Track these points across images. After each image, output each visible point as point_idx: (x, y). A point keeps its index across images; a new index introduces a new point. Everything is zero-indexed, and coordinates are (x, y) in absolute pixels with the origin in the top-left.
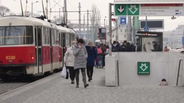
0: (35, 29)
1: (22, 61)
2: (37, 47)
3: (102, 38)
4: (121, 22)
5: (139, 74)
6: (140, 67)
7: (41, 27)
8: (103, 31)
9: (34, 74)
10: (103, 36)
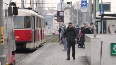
0: (32, 18)
1: (23, 39)
2: (32, 30)
3: (61, 20)
4: (82, 5)
5: (111, 55)
6: (113, 48)
7: (35, 16)
8: (61, 14)
9: (30, 48)
10: (60, 19)
